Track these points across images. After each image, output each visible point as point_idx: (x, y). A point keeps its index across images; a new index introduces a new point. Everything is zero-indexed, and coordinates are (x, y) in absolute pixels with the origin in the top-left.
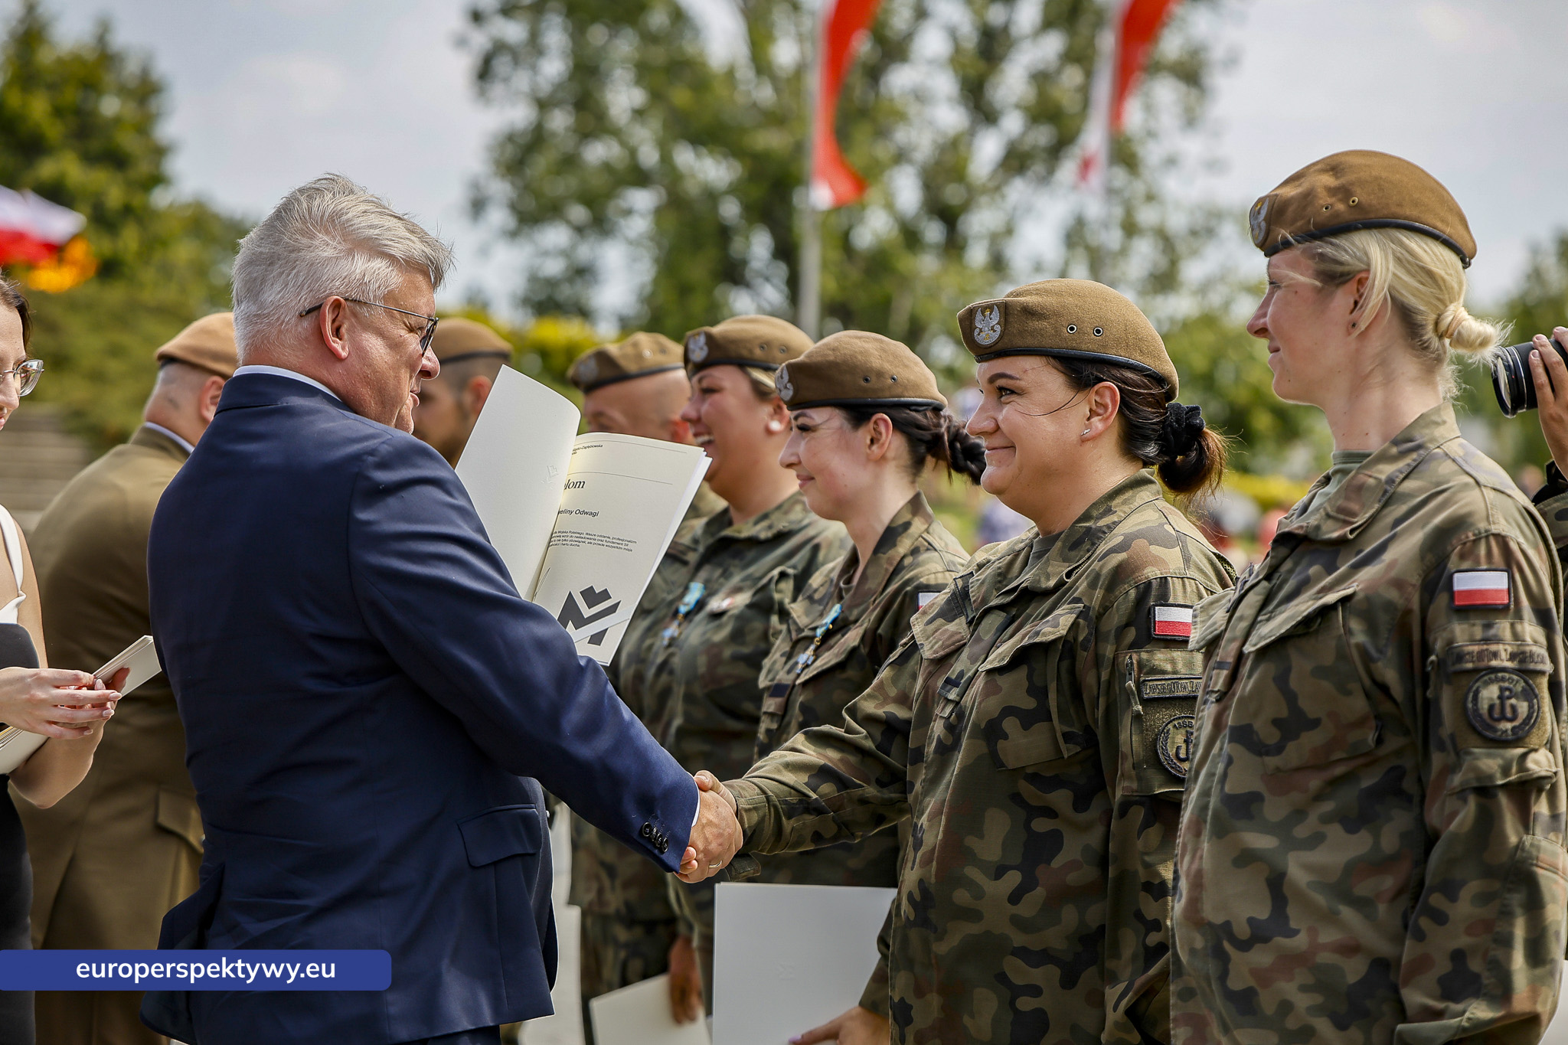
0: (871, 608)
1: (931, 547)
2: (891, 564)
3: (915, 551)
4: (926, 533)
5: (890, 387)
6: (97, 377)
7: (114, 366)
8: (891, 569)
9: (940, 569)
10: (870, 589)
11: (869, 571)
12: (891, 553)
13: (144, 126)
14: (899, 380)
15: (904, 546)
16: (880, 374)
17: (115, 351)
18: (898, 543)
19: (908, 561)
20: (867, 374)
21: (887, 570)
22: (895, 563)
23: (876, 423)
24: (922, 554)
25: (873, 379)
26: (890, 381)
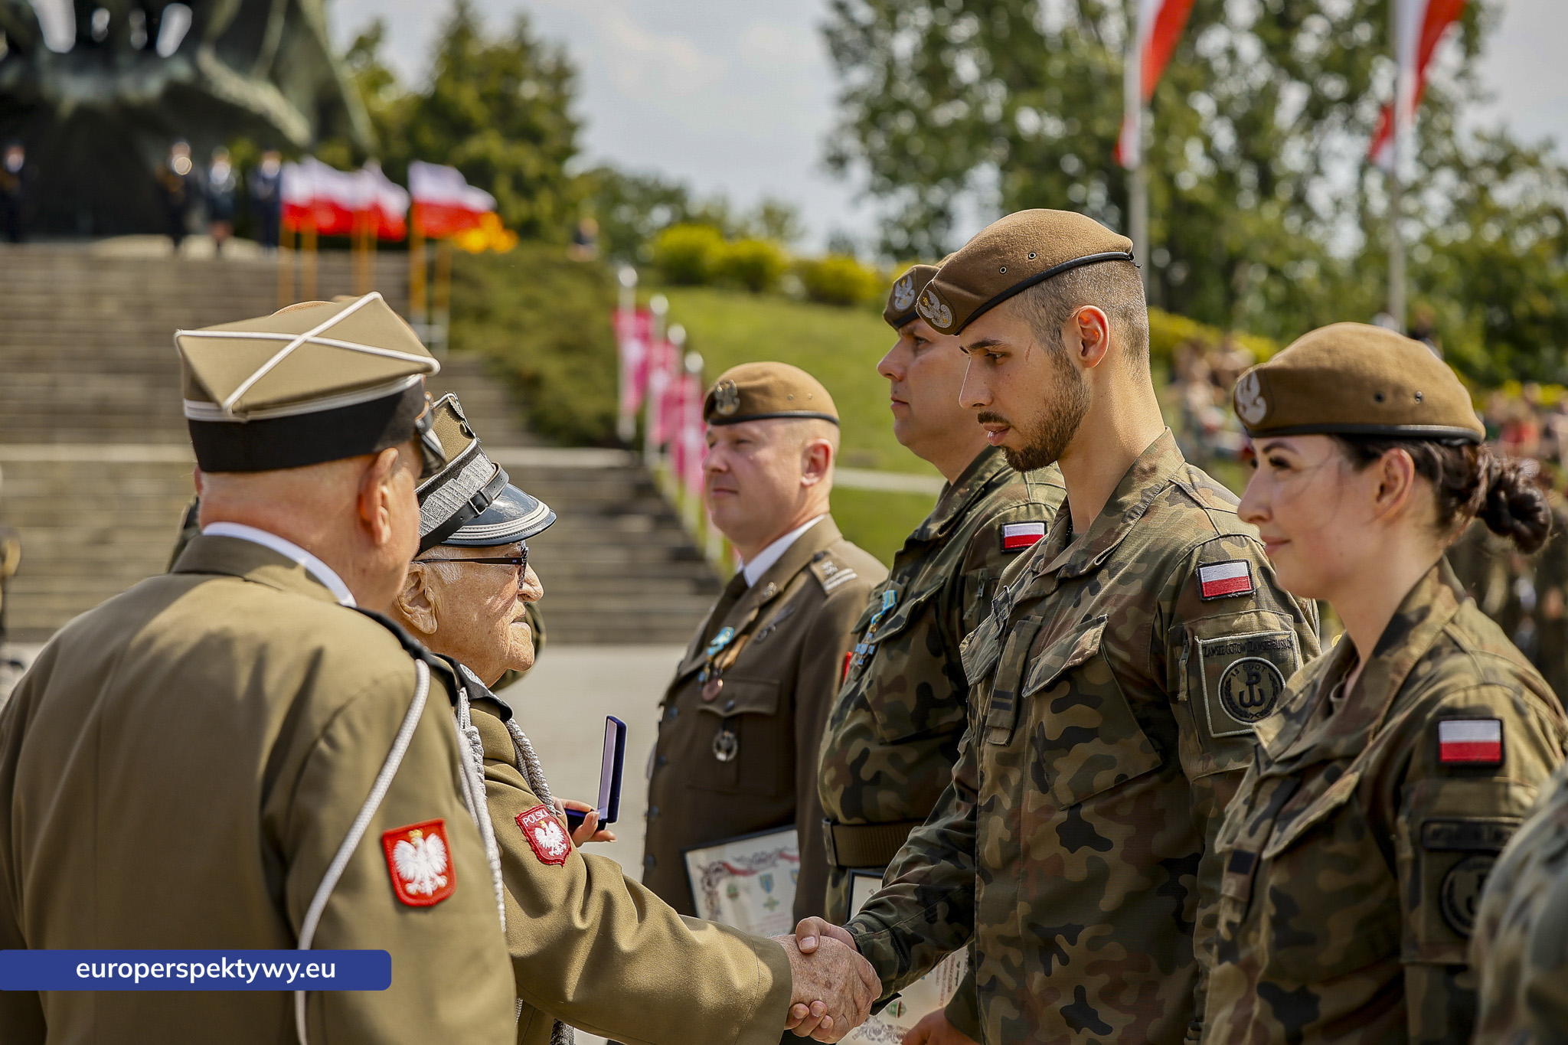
0: (1371, 744)
1: (1458, 648)
2: (1399, 673)
3: (1433, 654)
4: (1450, 625)
5: (1414, 409)
6: (515, 327)
7: (529, 317)
8: (1400, 681)
9: (1472, 682)
10: (1367, 710)
11: (1368, 682)
12: (1399, 655)
13: (558, 104)
14: (1426, 400)
15: (1419, 645)
16: (1399, 390)
17: (531, 303)
18: (1410, 639)
19: (1425, 669)
20: (1379, 391)
21: (1393, 683)
22: (1406, 670)
23: (1389, 464)
24: (1445, 659)
25: (1389, 398)
26: (1412, 401)
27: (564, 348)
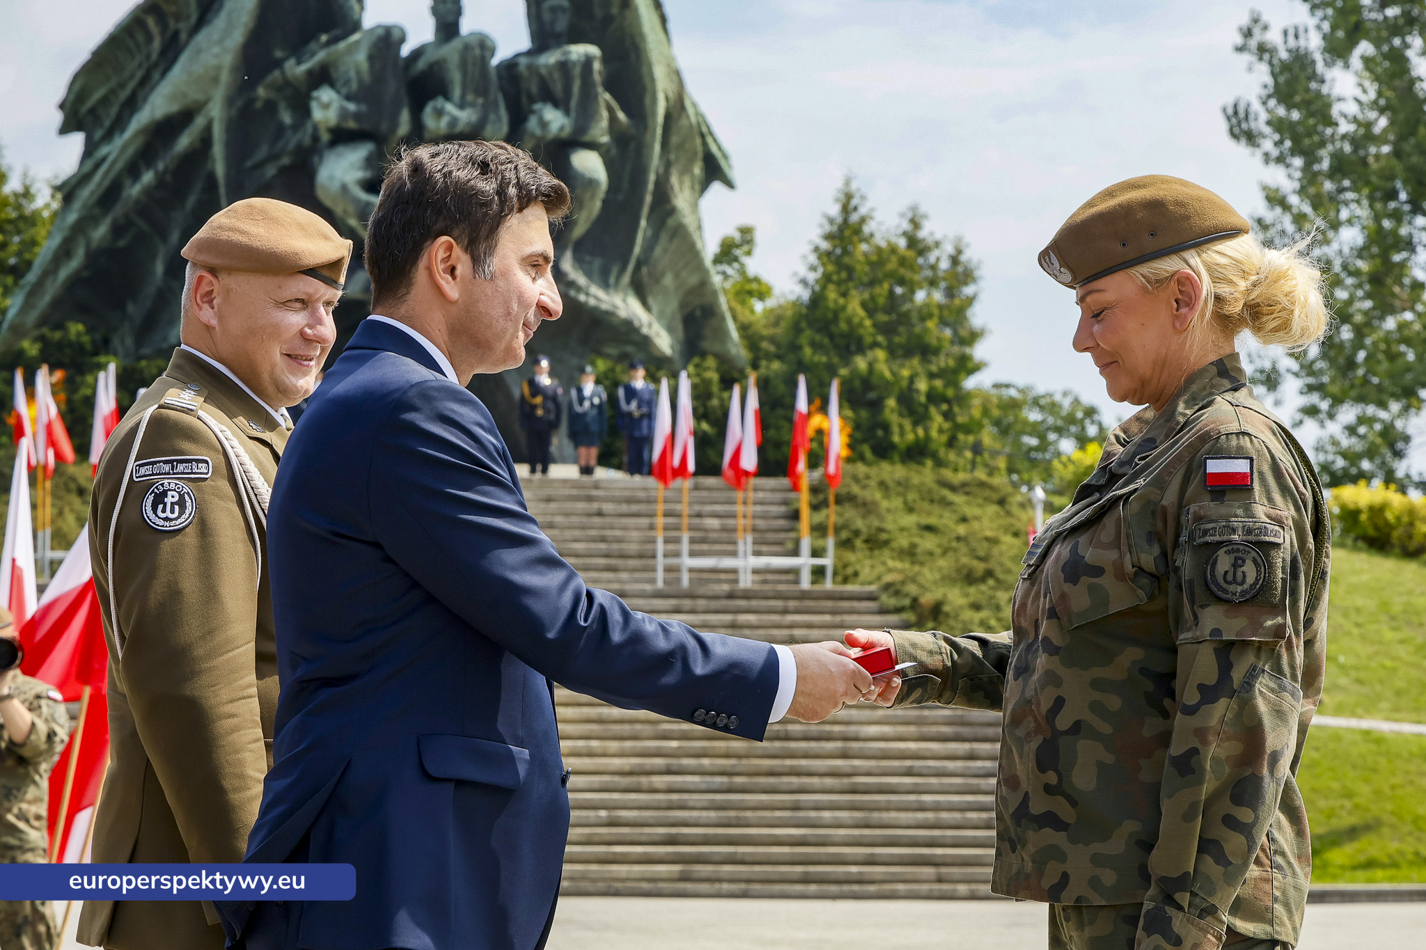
27: (970, 578)
